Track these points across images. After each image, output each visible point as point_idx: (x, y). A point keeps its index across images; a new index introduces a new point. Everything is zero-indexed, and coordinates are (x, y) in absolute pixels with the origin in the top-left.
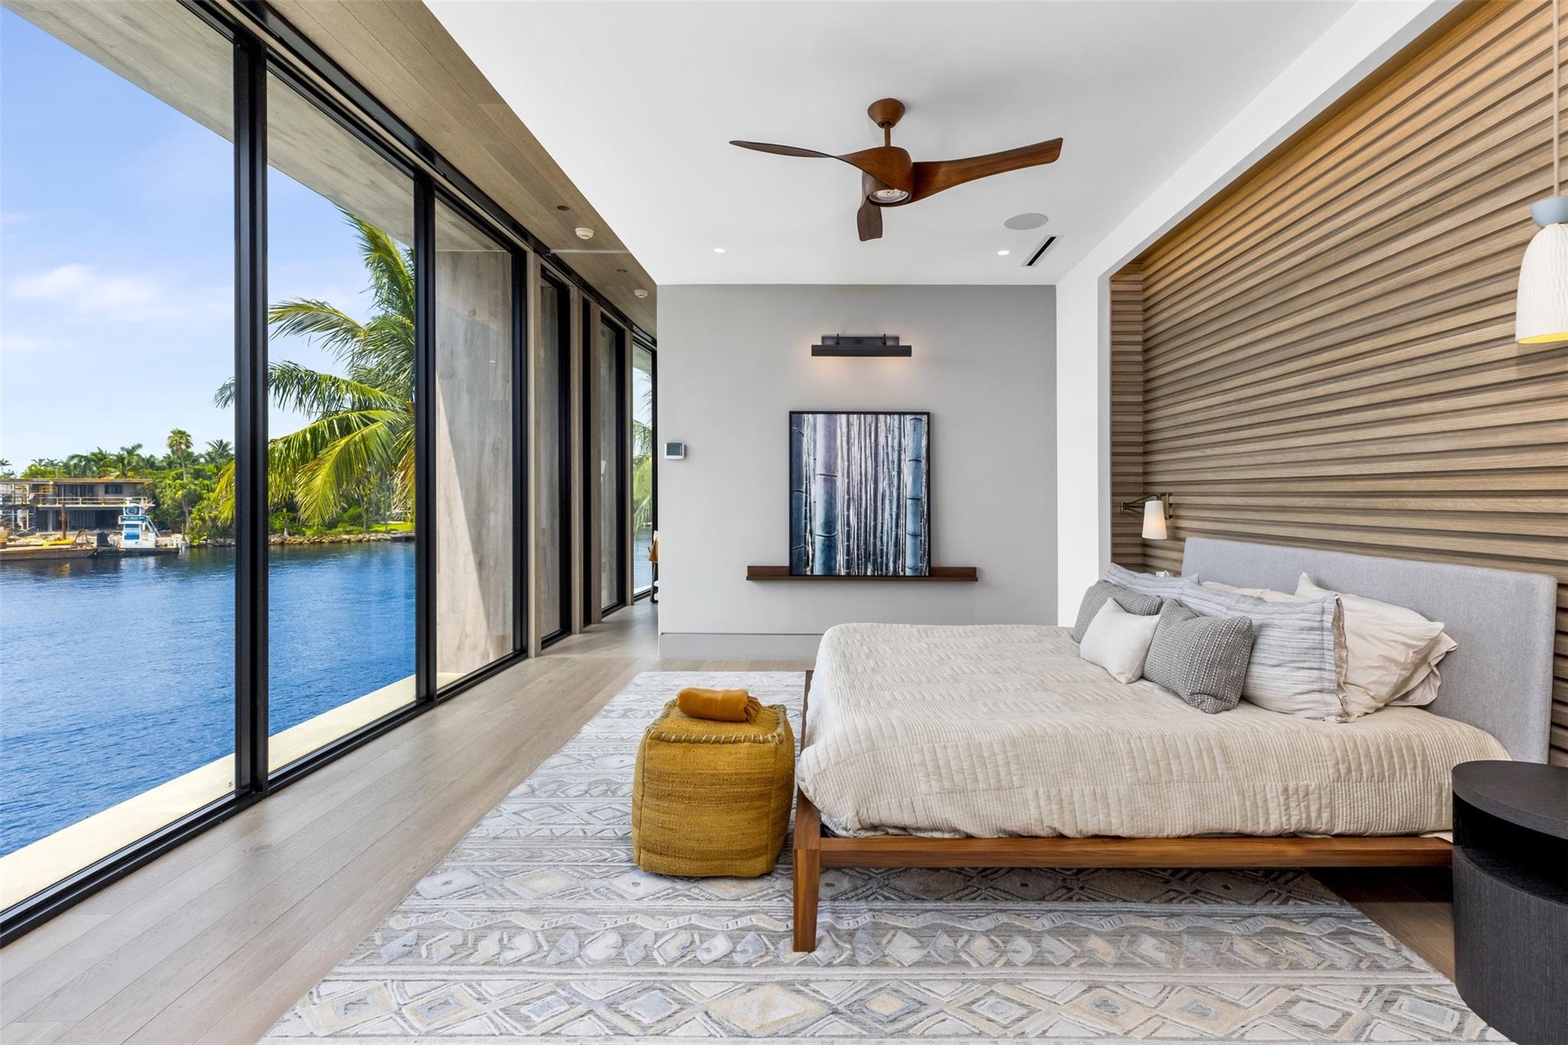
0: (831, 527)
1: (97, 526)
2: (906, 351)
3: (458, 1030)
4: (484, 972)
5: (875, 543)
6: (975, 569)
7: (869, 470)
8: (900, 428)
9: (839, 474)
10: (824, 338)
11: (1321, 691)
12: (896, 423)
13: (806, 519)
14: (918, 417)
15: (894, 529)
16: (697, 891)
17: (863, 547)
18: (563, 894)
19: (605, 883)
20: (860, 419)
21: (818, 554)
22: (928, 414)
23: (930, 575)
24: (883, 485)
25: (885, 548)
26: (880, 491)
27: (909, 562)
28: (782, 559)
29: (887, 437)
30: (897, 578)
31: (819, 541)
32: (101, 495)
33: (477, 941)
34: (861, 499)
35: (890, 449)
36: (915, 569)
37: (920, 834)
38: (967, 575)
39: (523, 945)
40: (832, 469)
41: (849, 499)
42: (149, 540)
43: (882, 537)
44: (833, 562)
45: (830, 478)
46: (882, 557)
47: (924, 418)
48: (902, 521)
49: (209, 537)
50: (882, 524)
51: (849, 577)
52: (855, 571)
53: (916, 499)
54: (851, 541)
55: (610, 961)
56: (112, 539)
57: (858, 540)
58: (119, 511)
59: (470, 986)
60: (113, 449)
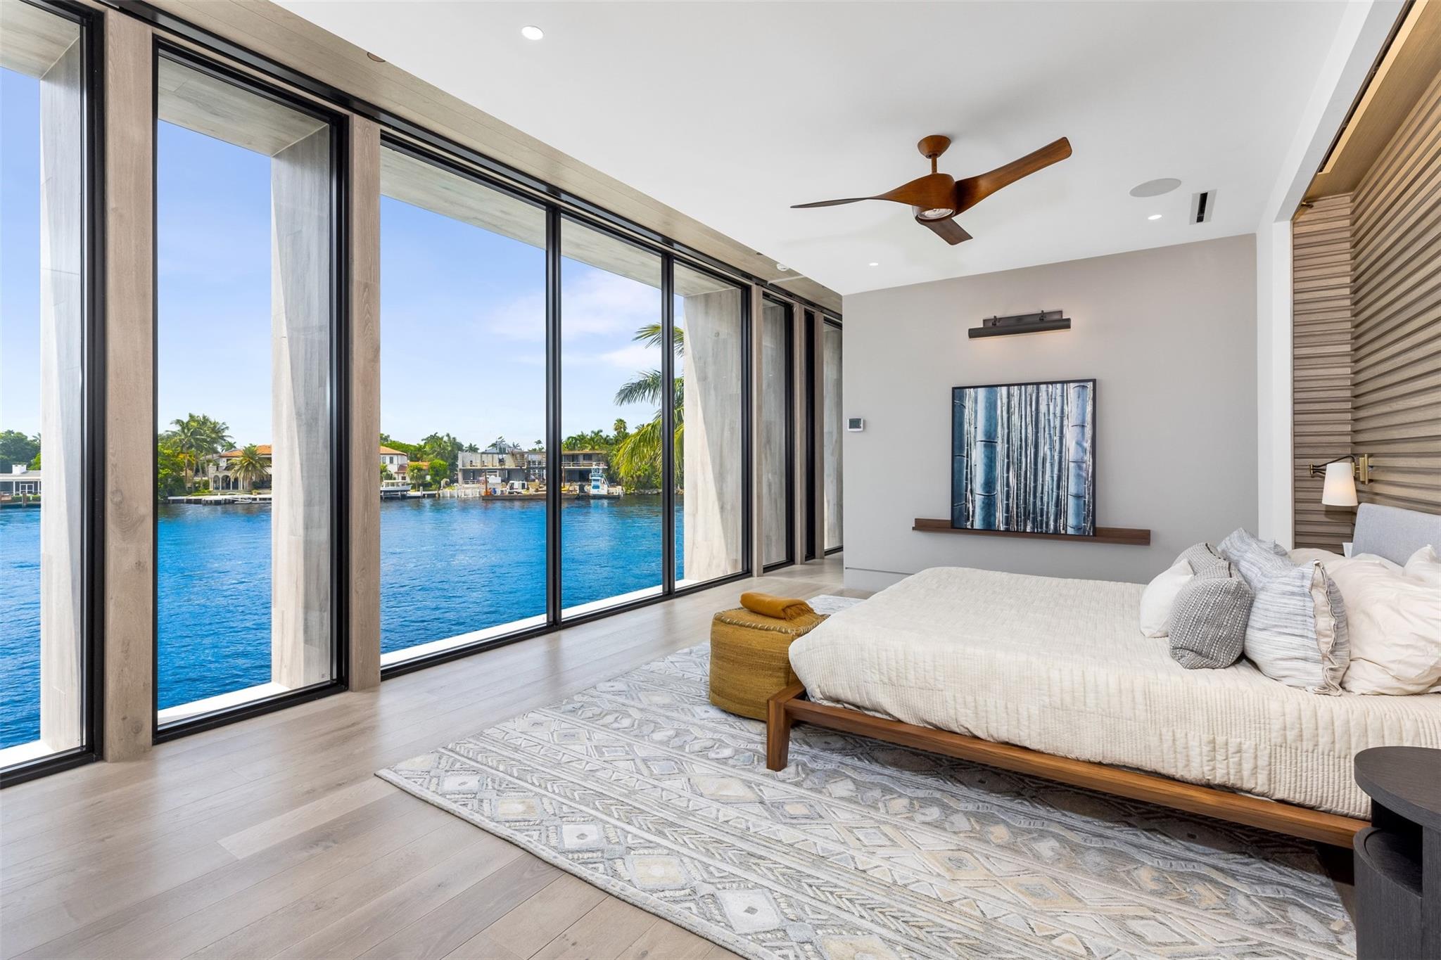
0: (990, 487)
1: (580, 481)
2: (1065, 324)
3: (570, 747)
4: (599, 729)
5: (1035, 503)
6: (1149, 531)
7: (1030, 436)
8: (1062, 396)
9: (999, 441)
10: (985, 321)
11: (1305, 659)
12: (1059, 392)
13: (967, 479)
14: (1082, 384)
15: (1055, 490)
16: (738, 724)
17: (1022, 506)
18: (664, 706)
19: (690, 707)
20: (1020, 390)
21: (978, 510)
22: (1094, 381)
23: (1094, 535)
24: (1044, 449)
25: (1045, 507)
26: (1041, 455)
27: (1071, 521)
28: (945, 515)
29: (1048, 405)
30: (1057, 535)
31: (979, 500)
32: (581, 461)
33: (606, 715)
34: (1021, 462)
35: (1051, 415)
36: (1077, 528)
37: (866, 712)
38: (1141, 538)
39: (626, 722)
40: (993, 435)
41: (1008, 463)
42: (604, 490)
43: (1042, 498)
44: (992, 519)
45: (990, 443)
46: (1042, 516)
47: (1090, 385)
48: (1064, 483)
49: (636, 488)
50: (1043, 485)
51: (1007, 532)
52: (1014, 527)
53: (1079, 464)
54: (1011, 500)
55: (661, 743)
56: (587, 488)
57: (1017, 499)
58: (590, 471)
59: (589, 733)
60: (588, 433)
